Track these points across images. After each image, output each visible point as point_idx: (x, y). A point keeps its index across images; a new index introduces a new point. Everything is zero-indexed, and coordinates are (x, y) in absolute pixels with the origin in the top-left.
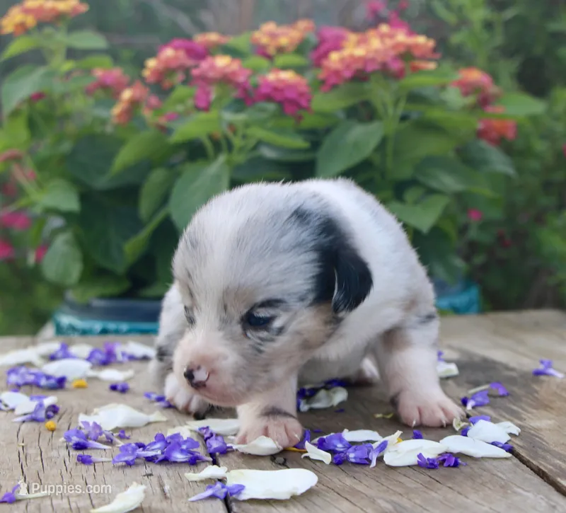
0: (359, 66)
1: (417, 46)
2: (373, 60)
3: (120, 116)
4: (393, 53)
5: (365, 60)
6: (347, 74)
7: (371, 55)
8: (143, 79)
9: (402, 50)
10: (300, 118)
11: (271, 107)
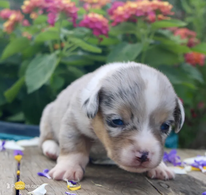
0: (133, 12)
1: (163, 7)
2: (141, 11)
3: (8, 27)
4: (151, 9)
5: (136, 10)
6: (126, 17)
7: (140, 8)
8: (21, 11)
9: (156, 8)
10: (101, 39)
11: (87, 31)
